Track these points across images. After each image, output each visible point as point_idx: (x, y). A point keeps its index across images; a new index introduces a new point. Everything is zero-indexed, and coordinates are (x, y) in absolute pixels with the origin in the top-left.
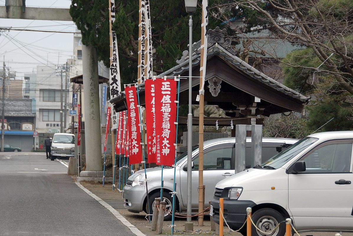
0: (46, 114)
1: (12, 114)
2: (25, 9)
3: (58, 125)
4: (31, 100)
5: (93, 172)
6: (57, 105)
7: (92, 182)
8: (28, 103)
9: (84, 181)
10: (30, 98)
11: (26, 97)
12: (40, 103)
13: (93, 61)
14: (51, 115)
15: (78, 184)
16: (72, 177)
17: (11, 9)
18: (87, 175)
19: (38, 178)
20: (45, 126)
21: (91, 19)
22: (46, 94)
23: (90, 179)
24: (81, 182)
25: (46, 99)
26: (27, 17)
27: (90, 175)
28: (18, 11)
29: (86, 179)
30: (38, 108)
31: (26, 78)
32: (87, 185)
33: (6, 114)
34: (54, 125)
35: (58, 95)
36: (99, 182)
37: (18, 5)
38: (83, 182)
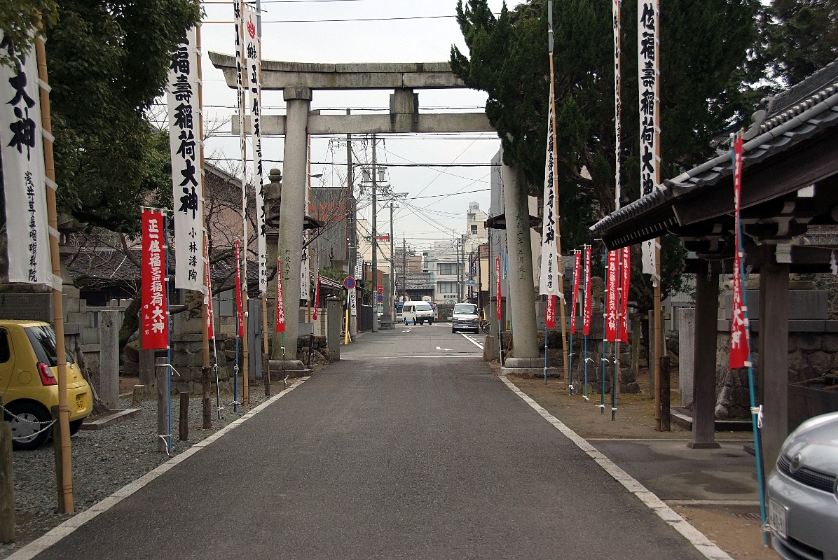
0: (443, 286)
1: (413, 287)
2: (417, 117)
3: (454, 296)
4: (429, 274)
5: (526, 361)
6: (453, 278)
7: (525, 376)
8: (427, 277)
9: (513, 374)
10: (429, 272)
11: (425, 271)
12: (438, 277)
13: (520, 190)
14: (449, 287)
15: (504, 379)
16: (491, 365)
17: (398, 117)
18: (516, 365)
19: (442, 368)
20: (443, 298)
21: (519, 119)
22: (443, 268)
23: (523, 371)
24: (510, 375)
25: (443, 272)
26: (421, 129)
27: (520, 365)
28: (407, 121)
29: (516, 370)
30: (436, 281)
31: (425, 254)
32: (520, 380)
33: (407, 288)
34: (451, 296)
35: (454, 269)
36: (536, 375)
37: (407, 112)
38: (511, 376)
